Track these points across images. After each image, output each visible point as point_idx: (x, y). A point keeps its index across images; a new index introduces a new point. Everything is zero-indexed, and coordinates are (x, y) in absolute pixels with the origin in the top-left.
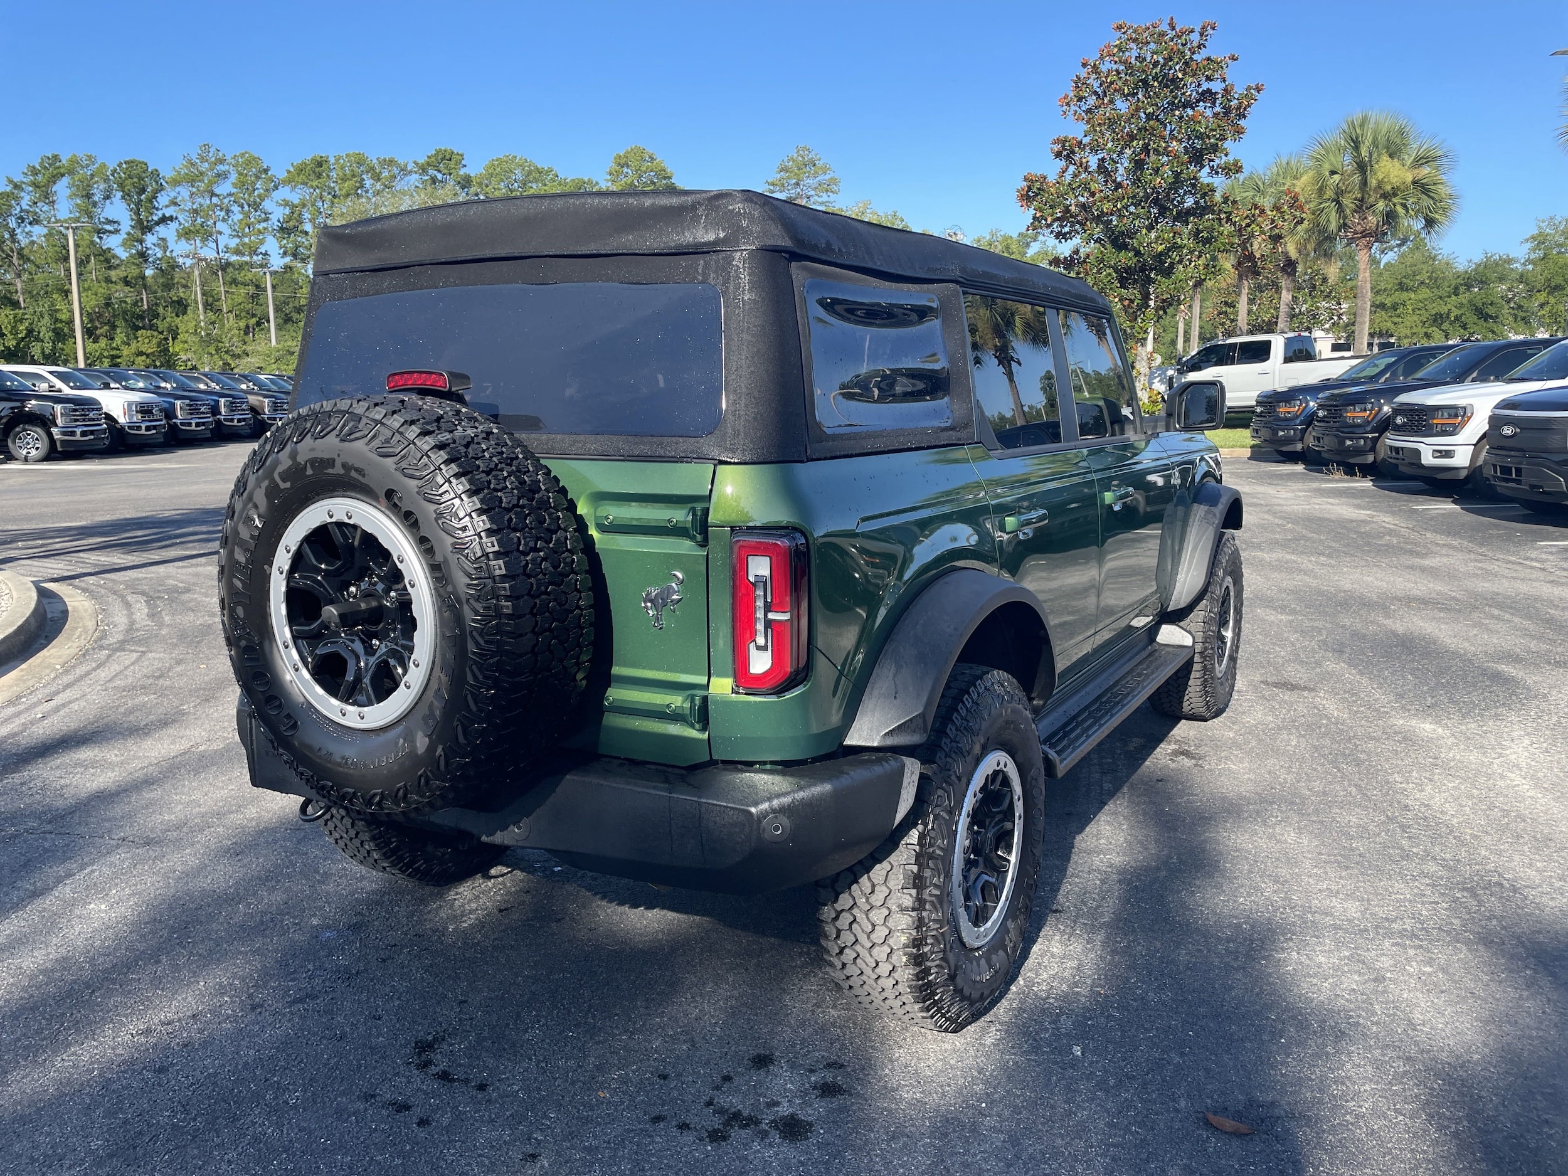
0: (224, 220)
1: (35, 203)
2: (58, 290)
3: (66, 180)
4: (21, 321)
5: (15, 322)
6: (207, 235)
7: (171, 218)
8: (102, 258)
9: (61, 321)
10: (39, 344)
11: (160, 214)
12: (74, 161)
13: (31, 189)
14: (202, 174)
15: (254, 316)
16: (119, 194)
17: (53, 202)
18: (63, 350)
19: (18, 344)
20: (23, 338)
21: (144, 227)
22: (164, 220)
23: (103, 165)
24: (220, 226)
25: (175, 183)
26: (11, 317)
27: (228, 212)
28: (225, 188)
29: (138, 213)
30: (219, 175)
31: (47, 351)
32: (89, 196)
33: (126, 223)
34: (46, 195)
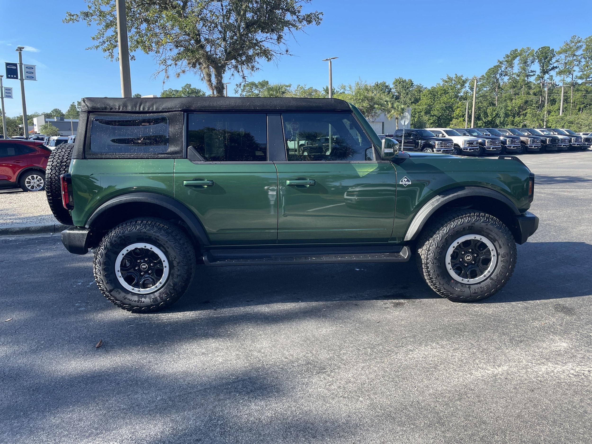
0: (578, 65)
1: (507, 68)
2: (510, 99)
3: (518, 58)
4: (495, 111)
5: (493, 111)
6: (569, 72)
7: (556, 67)
8: (527, 86)
9: (508, 110)
10: (499, 119)
11: (552, 66)
12: (523, 51)
13: (506, 63)
14: (571, 48)
15: (583, 103)
16: (537, 61)
17: (513, 67)
18: (507, 120)
19: (492, 119)
20: (494, 117)
21: (545, 72)
22: (553, 68)
23: (533, 50)
24: (575, 68)
25: (560, 53)
26: (491, 110)
27: (580, 62)
28: (579, 52)
29: (543, 67)
30: (578, 47)
31: (501, 121)
32: (525, 63)
33: (538, 72)
34: (511, 64)
